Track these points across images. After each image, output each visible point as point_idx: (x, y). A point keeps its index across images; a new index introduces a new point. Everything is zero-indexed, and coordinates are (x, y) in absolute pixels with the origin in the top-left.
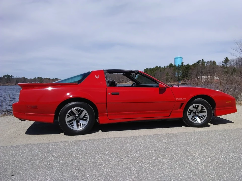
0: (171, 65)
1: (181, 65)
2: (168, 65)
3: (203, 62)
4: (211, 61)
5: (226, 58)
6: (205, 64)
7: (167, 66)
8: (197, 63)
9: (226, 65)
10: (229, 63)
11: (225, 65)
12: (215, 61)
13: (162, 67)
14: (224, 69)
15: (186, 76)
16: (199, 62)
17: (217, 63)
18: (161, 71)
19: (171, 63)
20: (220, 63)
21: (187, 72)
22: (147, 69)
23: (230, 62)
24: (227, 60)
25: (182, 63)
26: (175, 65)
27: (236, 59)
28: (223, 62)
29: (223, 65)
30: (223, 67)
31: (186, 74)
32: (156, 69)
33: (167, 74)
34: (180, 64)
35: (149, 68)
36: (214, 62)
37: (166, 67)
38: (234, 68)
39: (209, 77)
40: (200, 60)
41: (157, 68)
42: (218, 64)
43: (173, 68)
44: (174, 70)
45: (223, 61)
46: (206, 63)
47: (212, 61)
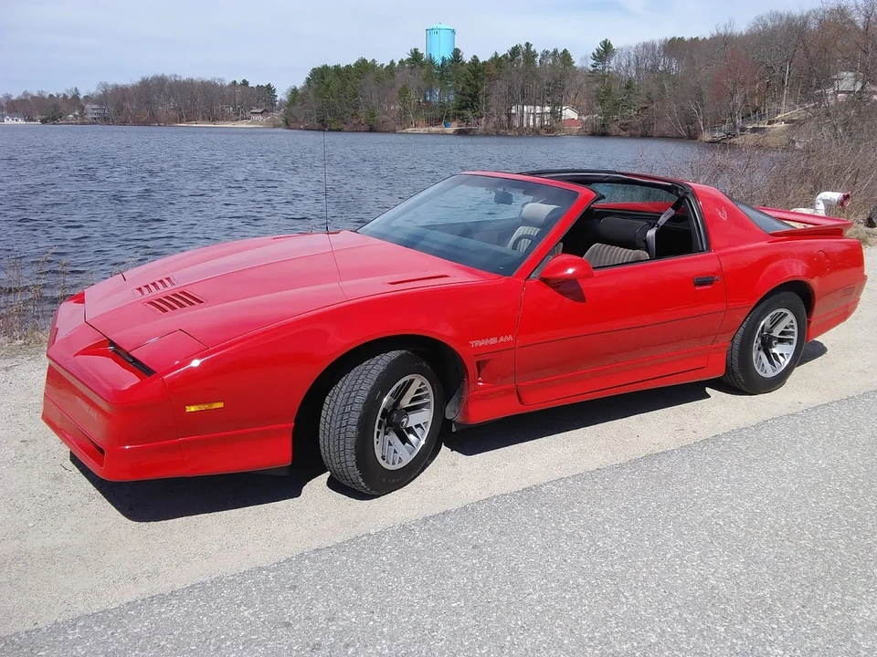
0: (416, 56)
1: (452, 61)
2: (406, 56)
3: (529, 54)
4: (555, 51)
5: (605, 42)
6: (537, 60)
7: (401, 62)
8: (509, 56)
9: (604, 68)
10: (612, 62)
11: (600, 67)
12: (570, 52)
13: (382, 65)
14: (597, 81)
15: (472, 104)
16: (515, 51)
17: (574, 58)
18: (378, 79)
19: (416, 50)
20: (585, 58)
21: (477, 87)
22: (325, 68)
23: (617, 56)
24: (606, 51)
25: (456, 53)
26: (431, 61)
27: (637, 47)
28: (595, 58)
29: (593, 66)
30: (594, 75)
31: (470, 96)
32: (360, 72)
33: (404, 92)
34: (448, 55)
35: (331, 64)
36: (566, 57)
37: (397, 63)
38: (630, 82)
39: (547, 109)
40: (520, 46)
41: (363, 67)
42: (577, 63)
43: (424, 71)
44: (429, 76)
45: (595, 52)
46: (539, 57)
47: (560, 51)
